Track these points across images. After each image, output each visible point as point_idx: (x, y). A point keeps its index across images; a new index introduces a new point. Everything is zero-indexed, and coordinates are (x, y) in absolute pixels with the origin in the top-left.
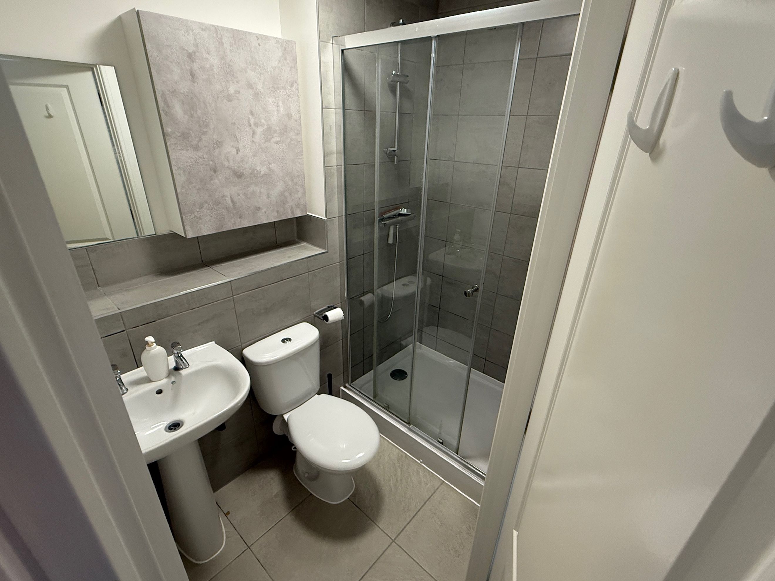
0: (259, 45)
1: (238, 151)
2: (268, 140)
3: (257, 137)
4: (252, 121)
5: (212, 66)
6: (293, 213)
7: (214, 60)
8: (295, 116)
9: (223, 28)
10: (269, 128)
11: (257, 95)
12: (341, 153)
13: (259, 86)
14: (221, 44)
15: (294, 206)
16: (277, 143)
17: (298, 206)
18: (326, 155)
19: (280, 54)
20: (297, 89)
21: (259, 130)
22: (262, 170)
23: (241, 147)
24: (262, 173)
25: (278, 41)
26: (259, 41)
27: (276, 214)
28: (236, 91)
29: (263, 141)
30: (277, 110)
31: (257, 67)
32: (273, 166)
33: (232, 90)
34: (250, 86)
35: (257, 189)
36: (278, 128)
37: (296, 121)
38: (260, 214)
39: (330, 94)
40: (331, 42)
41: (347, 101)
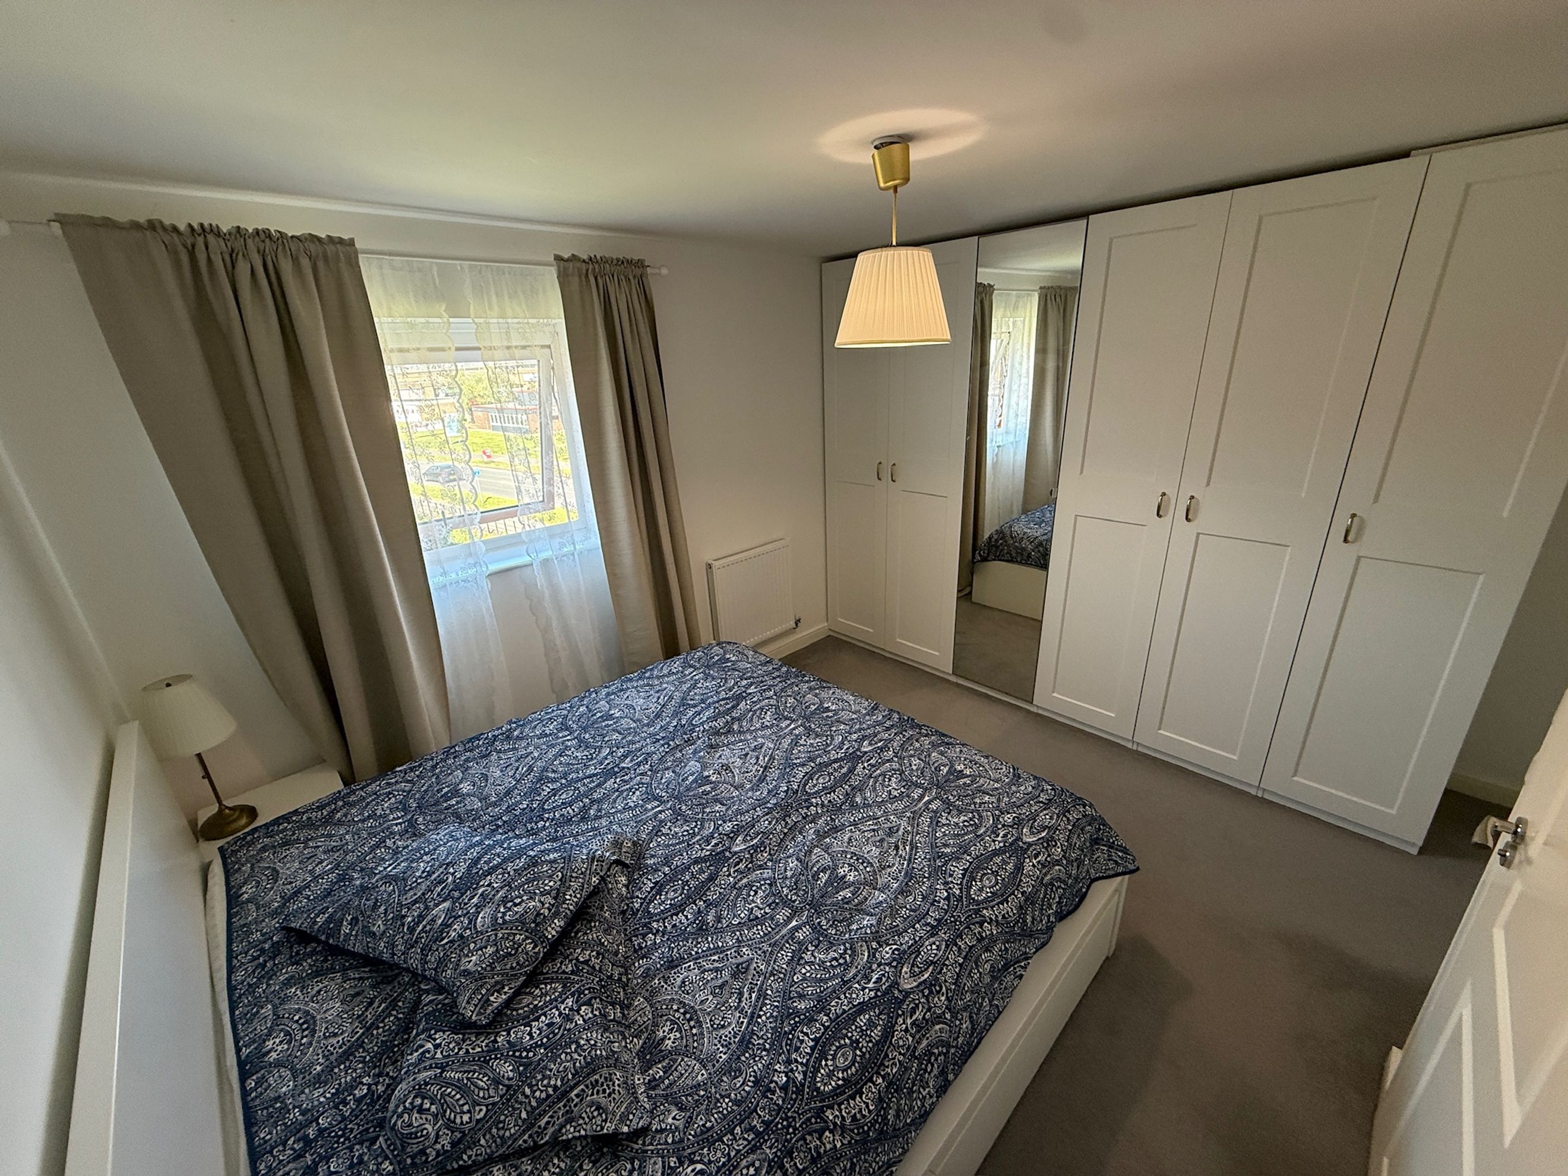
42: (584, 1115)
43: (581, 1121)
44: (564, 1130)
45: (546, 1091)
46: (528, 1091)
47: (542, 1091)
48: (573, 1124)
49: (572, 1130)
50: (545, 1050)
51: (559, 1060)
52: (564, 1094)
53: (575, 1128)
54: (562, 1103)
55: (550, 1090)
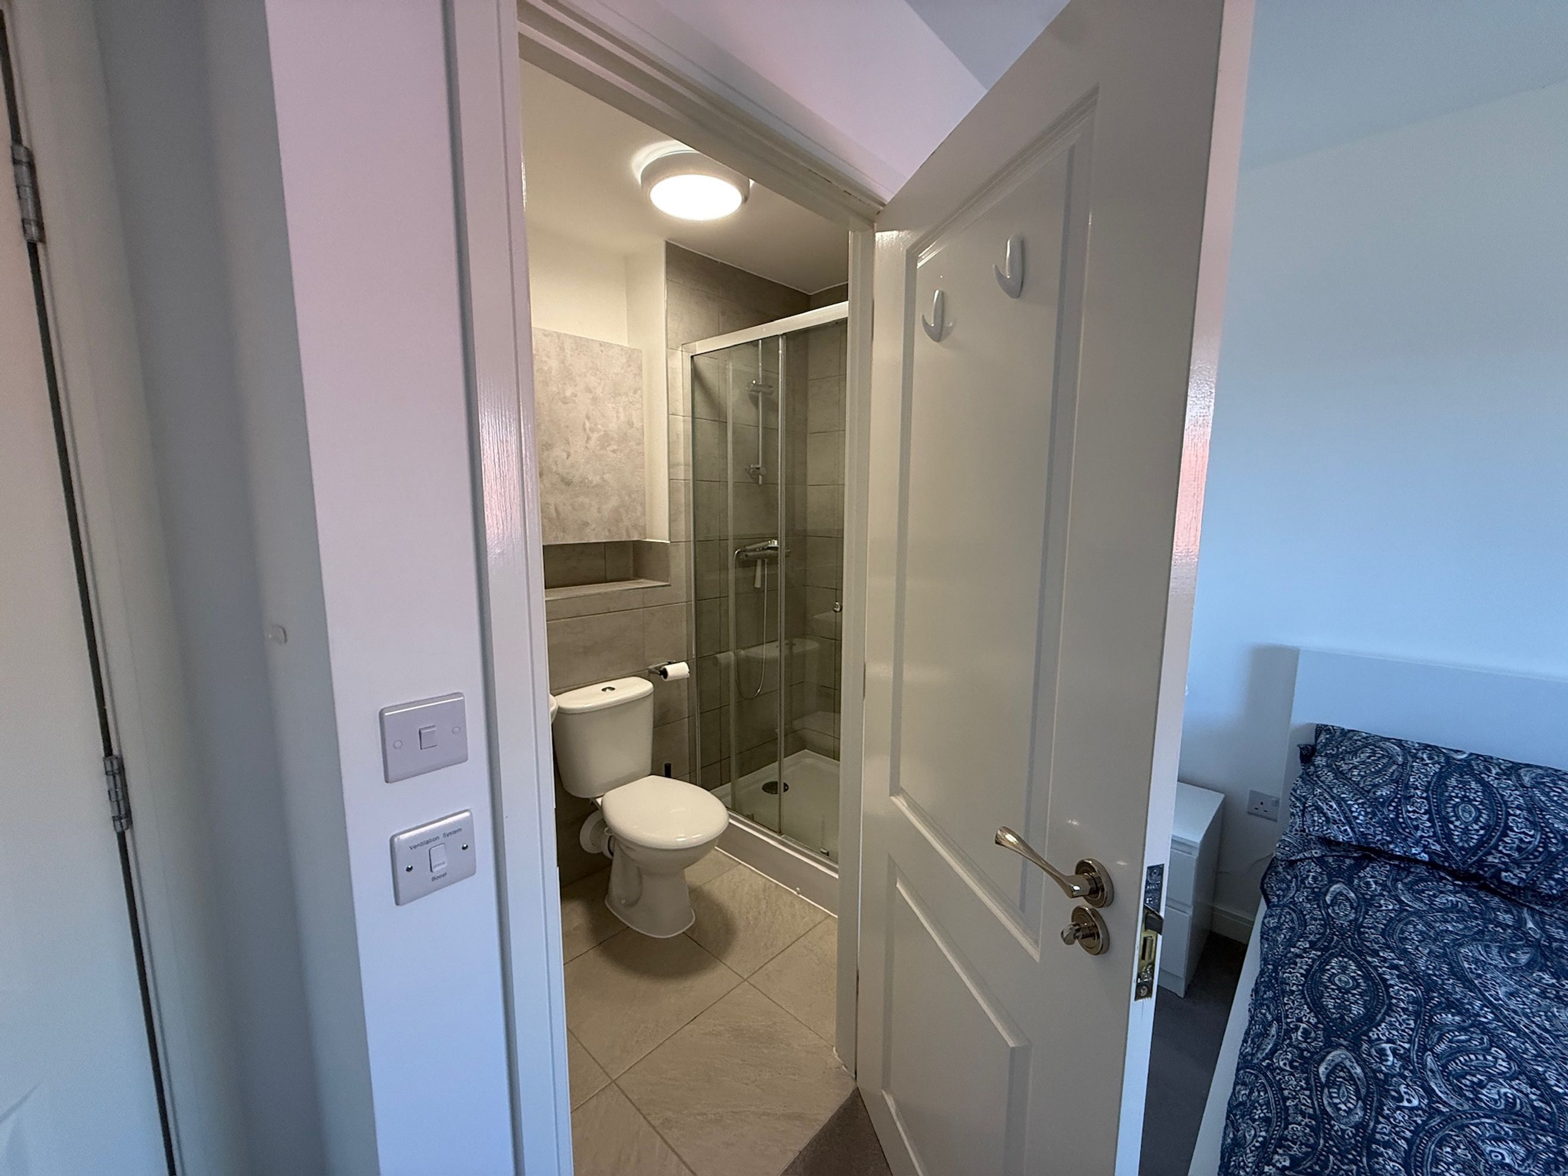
0: (602, 352)
1: (568, 456)
2: (603, 448)
3: (592, 443)
4: (588, 425)
5: (550, 368)
6: (628, 535)
7: (554, 364)
8: (637, 424)
9: (565, 335)
10: (606, 434)
11: (595, 400)
12: (689, 465)
13: (599, 391)
14: (562, 349)
15: (630, 526)
16: (614, 451)
17: (635, 527)
18: (670, 466)
19: (624, 361)
20: (641, 397)
21: (595, 436)
22: (594, 479)
23: (572, 452)
24: (595, 482)
25: (622, 349)
26: (602, 348)
27: (607, 534)
28: (573, 393)
29: (598, 448)
30: (617, 416)
31: (598, 373)
32: (606, 476)
33: (568, 393)
34: (589, 390)
35: (587, 500)
36: (616, 436)
37: (638, 430)
38: (588, 530)
39: (677, 400)
40: (680, 349)
41: (698, 410)
42: (1329, 831)
43: (1325, 828)
44: (1321, 815)
45: (1356, 812)
46: (1360, 801)
47: (1357, 809)
48: (1324, 823)
49: (1320, 821)
50: (1391, 818)
51: (1377, 825)
52: (1350, 823)
53: (1321, 823)
54: (1342, 819)
55: (1355, 814)
